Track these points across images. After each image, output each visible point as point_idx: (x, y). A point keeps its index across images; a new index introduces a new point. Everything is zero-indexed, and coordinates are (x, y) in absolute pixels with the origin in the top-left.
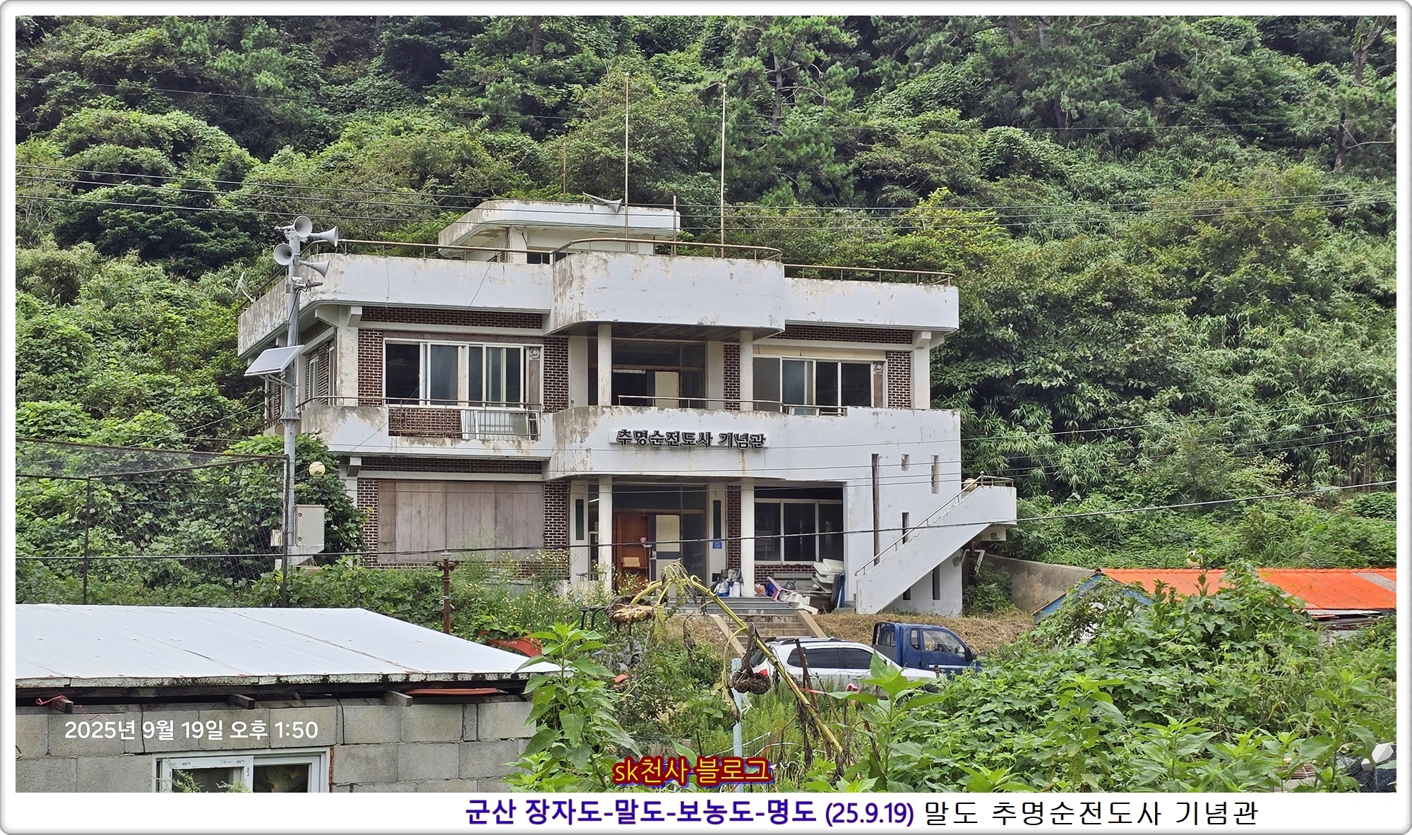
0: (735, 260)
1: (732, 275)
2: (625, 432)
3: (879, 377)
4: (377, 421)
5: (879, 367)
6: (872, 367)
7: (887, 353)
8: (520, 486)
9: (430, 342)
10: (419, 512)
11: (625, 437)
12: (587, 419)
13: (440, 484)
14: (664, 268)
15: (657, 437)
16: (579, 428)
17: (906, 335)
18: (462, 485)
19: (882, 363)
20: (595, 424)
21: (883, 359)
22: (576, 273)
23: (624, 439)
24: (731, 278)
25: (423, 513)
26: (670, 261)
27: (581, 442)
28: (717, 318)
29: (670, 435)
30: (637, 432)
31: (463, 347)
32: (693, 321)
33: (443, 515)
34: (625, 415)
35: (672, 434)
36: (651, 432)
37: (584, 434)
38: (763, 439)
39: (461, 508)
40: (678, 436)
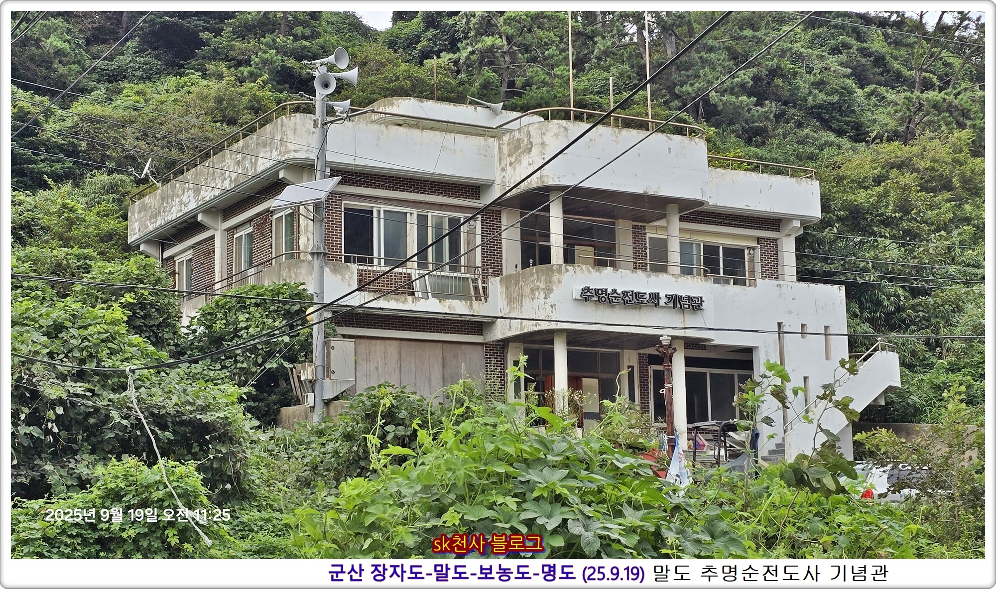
0: (672, 136)
1: (670, 149)
2: (588, 289)
3: (752, 261)
4: (347, 277)
5: (752, 252)
6: (746, 252)
7: (759, 240)
8: (463, 347)
9: (383, 208)
10: (377, 368)
11: (588, 294)
12: (551, 277)
13: (395, 342)
14: (615, 139)
15: (615, 295)
16: (542, 285)
17: (774, 223)
18: (414, 343)
19: (754, 249)
20: (559, 282)
21: (754, 244)
22: (536, 140)
23: (588, 296)
24: (670, 152)
25: (380, 370)
26: (620, 132)
27: (545, 298)
28: (659, 188)
29: (625, 293)
30: (598, 290)
31: (411, 214)
32: (639, 190)
33: (397, 372)
34: (586, 272)
35: (627, 292)
36: (609, 291)
37: (548, 291)
38: (702, 301)
39: (413, 365)
40: (632, 295)
